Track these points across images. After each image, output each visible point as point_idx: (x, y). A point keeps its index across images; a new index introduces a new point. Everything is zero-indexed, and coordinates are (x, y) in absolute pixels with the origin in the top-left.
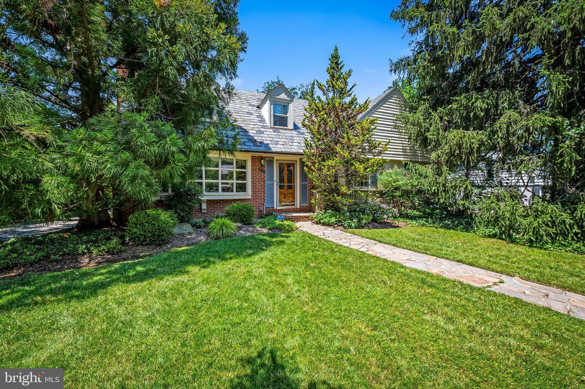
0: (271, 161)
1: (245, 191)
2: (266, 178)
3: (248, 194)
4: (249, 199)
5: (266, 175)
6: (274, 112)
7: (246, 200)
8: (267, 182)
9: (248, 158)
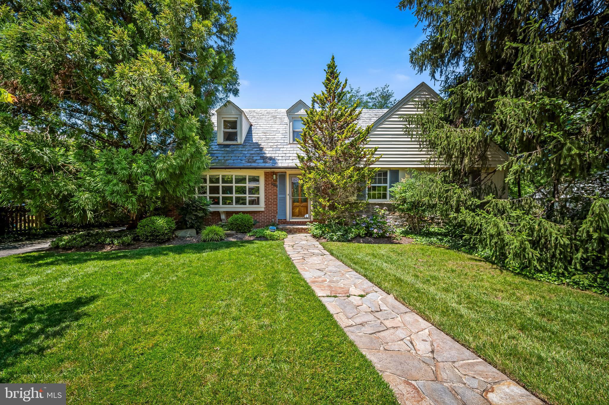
0: (283, 176)
1: (258, 204)
2: (278, 192)
3: (261, 207)
4: (262, 212)
5: (278, 189)
6: (293, 128)
7: (259, 212)
8: (279, 196)
9: (261, 174)
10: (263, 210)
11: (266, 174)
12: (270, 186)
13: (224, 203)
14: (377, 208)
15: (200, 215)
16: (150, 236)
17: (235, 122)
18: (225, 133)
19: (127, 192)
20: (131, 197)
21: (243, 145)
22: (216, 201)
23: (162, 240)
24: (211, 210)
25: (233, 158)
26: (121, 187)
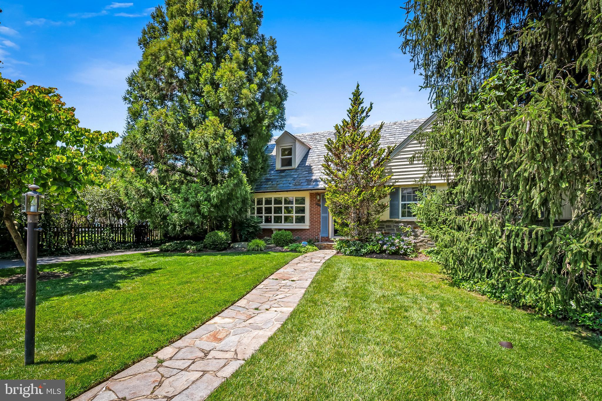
1: (304, 223)
2: (321, 211)
3: (306, 225)
4: (308, 230)
5: (321, 208)
7: (305, 229)
8: (322, 215)
9: (306, 195)
10: (308, 227)
11: (311, 195)
12: (315, 206)
13: (276, 222)
14: (401, 226)
15: (251, 231)
16: (212, 245)
17: (291, 149)
18: (282, 159)
19: (195, 213)
20: (197, 216)
21: (296, 170)
22: (268, 220)
23: (220, 248)
24: (262, 227)
25: (284, 182)
26: (192, 210)
